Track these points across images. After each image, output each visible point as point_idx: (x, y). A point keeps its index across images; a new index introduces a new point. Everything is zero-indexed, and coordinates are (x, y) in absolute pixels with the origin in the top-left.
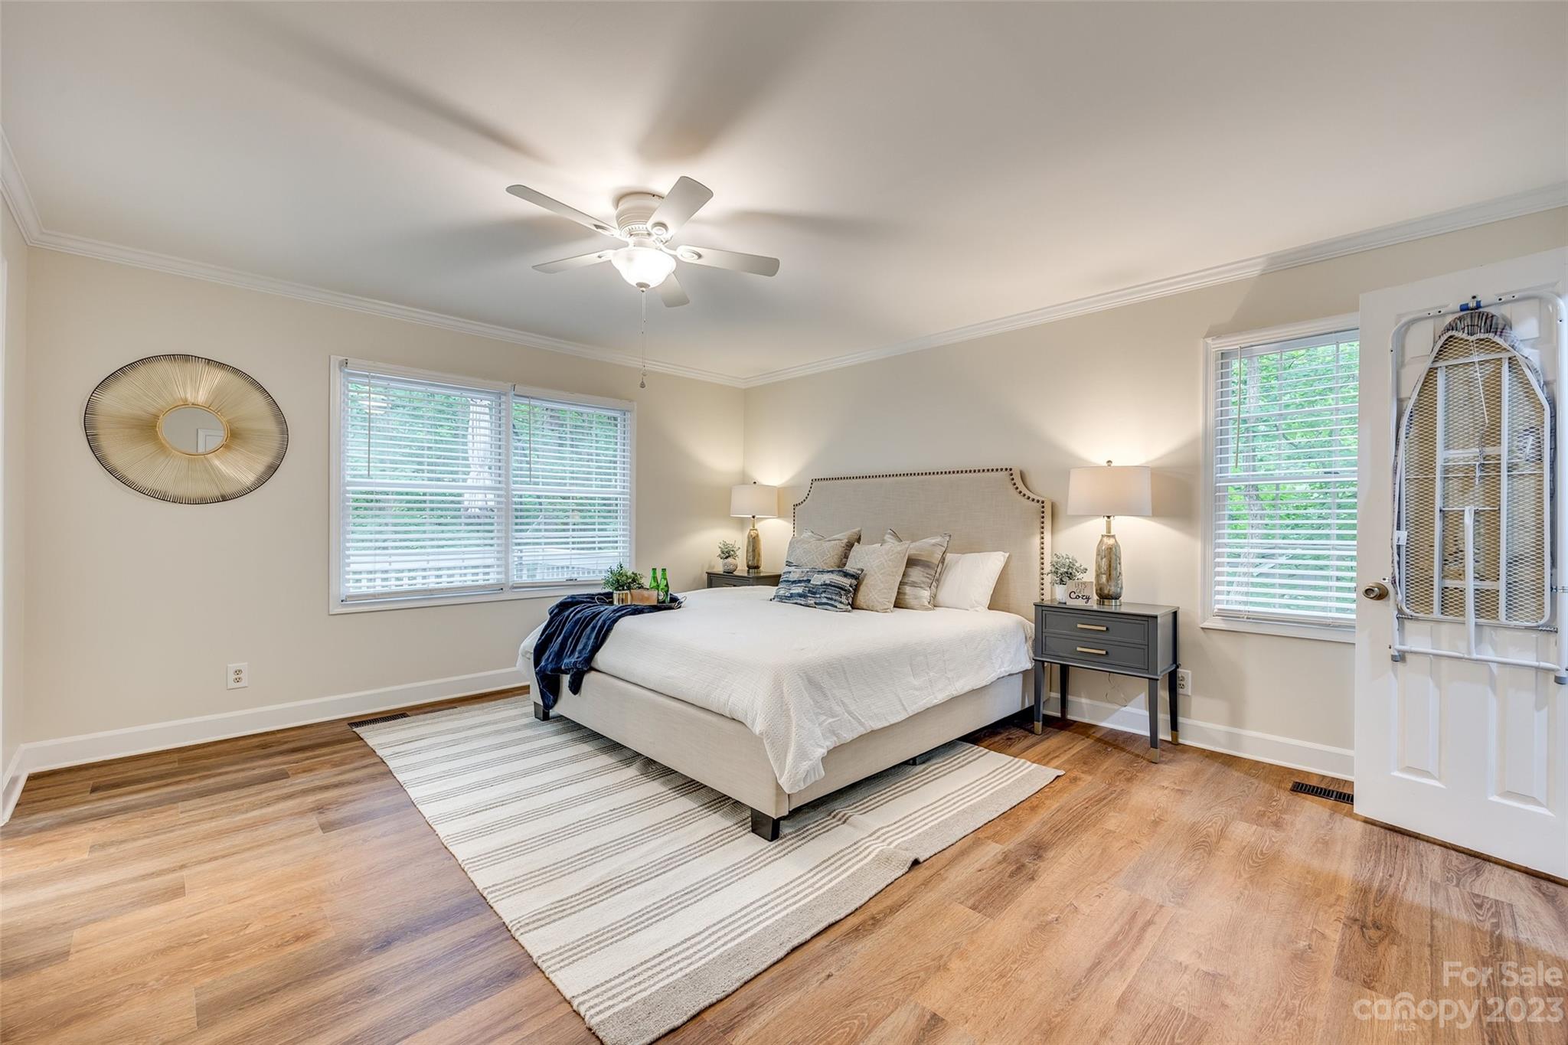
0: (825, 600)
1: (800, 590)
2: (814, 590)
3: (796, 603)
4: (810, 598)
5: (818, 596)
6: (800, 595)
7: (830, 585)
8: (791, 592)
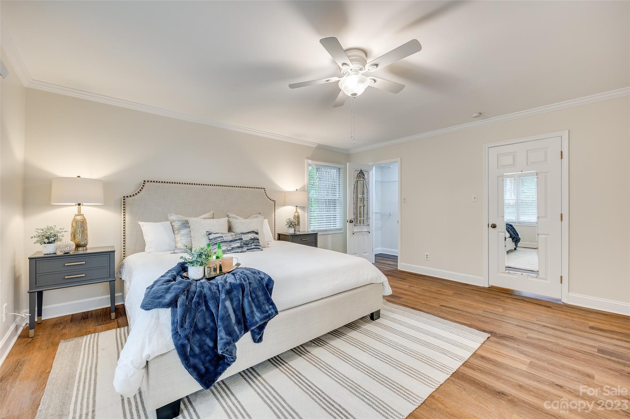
0: (254, 247)
1: (239, 245)
2: (247, 243)
3: (235, 252)
4: (244, 248)
5: (250, 245)
6: (239, 247)
7: (254, 239)
8: (232, 247)
